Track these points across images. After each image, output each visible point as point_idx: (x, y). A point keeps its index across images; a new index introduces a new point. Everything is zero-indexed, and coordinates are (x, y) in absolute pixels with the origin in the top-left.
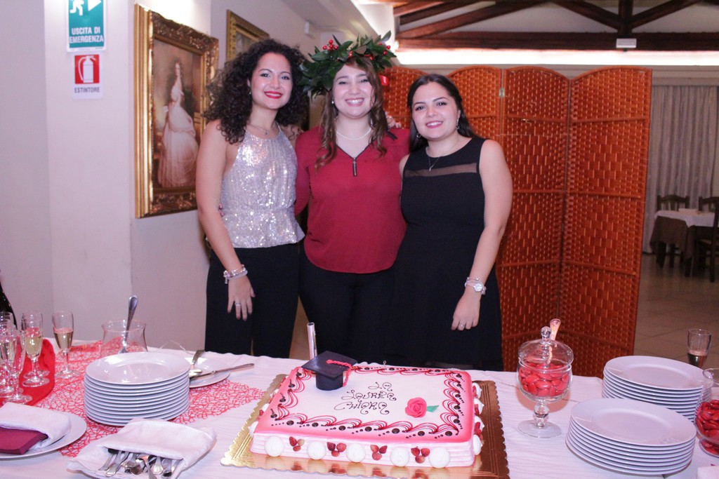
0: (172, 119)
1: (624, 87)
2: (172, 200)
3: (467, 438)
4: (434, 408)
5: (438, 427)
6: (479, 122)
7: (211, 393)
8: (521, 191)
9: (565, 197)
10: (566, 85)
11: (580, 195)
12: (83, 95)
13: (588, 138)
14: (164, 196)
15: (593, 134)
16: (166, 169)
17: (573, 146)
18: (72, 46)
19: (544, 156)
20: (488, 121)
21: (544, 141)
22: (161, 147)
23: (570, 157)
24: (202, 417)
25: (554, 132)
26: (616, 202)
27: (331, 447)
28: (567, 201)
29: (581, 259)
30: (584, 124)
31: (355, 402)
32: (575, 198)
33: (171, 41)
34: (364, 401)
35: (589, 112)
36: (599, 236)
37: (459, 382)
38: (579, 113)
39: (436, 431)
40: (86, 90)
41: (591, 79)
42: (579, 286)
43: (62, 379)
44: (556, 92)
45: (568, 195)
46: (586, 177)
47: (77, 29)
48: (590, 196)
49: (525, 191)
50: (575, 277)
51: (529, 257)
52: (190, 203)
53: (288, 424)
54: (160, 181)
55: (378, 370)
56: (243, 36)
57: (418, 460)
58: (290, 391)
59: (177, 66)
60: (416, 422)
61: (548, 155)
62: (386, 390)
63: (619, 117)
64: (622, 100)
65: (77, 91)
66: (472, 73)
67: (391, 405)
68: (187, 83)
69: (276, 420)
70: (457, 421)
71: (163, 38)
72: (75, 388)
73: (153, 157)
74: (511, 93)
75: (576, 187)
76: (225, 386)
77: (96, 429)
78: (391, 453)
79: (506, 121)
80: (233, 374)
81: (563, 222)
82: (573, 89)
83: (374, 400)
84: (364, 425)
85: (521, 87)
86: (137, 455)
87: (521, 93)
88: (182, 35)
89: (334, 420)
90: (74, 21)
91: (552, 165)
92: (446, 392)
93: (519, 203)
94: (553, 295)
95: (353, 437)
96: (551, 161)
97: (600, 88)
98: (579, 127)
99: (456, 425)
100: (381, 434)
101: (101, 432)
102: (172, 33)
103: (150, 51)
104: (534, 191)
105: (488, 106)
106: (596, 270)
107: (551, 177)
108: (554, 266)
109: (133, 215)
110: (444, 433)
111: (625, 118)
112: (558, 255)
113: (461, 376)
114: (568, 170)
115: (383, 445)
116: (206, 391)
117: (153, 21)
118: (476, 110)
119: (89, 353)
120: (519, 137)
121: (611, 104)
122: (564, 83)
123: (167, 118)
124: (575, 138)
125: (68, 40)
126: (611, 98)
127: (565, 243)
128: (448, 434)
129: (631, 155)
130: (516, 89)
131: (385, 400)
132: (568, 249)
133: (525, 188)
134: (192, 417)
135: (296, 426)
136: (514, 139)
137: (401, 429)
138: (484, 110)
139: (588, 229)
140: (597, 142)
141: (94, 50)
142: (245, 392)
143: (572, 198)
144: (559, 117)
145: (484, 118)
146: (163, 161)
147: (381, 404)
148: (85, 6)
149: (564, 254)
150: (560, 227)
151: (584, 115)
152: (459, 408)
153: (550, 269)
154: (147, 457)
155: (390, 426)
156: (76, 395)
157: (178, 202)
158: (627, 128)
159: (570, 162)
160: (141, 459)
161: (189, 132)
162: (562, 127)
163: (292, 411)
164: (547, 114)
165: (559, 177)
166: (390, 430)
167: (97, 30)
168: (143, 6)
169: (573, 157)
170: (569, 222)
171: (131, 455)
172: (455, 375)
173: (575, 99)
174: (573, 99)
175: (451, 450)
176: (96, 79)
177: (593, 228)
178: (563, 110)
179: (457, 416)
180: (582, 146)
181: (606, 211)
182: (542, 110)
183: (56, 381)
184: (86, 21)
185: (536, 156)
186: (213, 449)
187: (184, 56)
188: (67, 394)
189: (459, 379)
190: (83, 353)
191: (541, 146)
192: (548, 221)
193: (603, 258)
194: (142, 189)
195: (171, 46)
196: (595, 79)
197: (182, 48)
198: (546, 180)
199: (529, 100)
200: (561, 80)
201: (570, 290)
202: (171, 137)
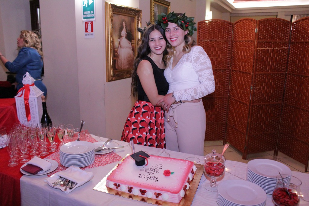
0: (121, 44)
2: (122, 74)
6: (247, 43)
8: (264, 73)
9: (286, 75)
11: (293, 75)
12: (88, 37)
13: (298, 49)
14: (118, 73)
15: (301, 48)
16: (119, 62)
17: (291, 53)
18: (84, 18)
19: (276, 57)
20: (250, 43)
21: (277, 51)
22: (117, 55)
25: (282, 46)
28: (287, 77)
29: (291, 103)
30: (297, 43)
32: (291, 76)
35: (299, 38)
36: (299, 94)
38: (295, 38)
40: (89, 35)
41: (301, 23)
42: (289, 114)
44: (284, 28)
45: (288, 74)
46: (296, 67)
47: (86, 12)
48: (297, 75)
50: (288, 110)
51: (267, 101)
52: (129, 75)
54: (116, 67)
56: (158, 5)
59: (124, 23)
61: (278, 57)
65: (86, 35)
66: (245, 21)
68: (128, 29)
71: (117, 13)
73: (113, 59)
74: (261, 30)
75: (291, 71)
79: (258, 43)
85: (266, 27)
88: (125, 11)
90: (85, 9)
91: (280, 61)
93: (263, 78)
94: (278, 117)
97: (305, 26)
98: (294, 44)
102: (120, 10)
103: (111, 19)
104: (271, 73)
105: (251, 36)
106: (297, 108)
107: (280, 66)
108: (279, 105)
109: (106, 81)
112: (281, 100)
114: (288, 64)
117: (112, 7)
118: (246, 37)
120: (264, 49)
122: (289, 24)
123: (119, 43)
124: (292, 49)
125: (83, 16)
127: (285, 95)
130: (263, 28)
132: (286, 98)
133: (266, 72)
136: (262, 50)
138: (249, 38)
139: (295, 90)
140: (302, 52)
141: (91, 20)
143: (289, 76)
144: (285, 40)
145: (249, 41)
146: (118, 60)
148: (88, 3)
151: (297, 39)
153: (277, 106)
154: (68, 181)
157: (124, 75)
159: (289, 60)
161: (129, 48)
162: (287, 44)
164: (279, 39)
165: (284, 66)
167: (92, 12)
168: (108, 2)
169: (291, 58)
174: (292, 31)
176: (92, 31)
177: (297, 90)
180: (295, 53)
181: (303, 83)
182: (276, 37)
184: (88, 9)
185: (272, 57)
187: (127, 19)
191: (275, 53)
192: (277, 86)
193: (301, 103)
194: (108, 71)
195: (121, 16)
196: (303, 22)
197: (126, 16)
198: (277, 68)
199: (270, 33)
200: (287, 23)
201: (286, 115)
202: (121, 50)
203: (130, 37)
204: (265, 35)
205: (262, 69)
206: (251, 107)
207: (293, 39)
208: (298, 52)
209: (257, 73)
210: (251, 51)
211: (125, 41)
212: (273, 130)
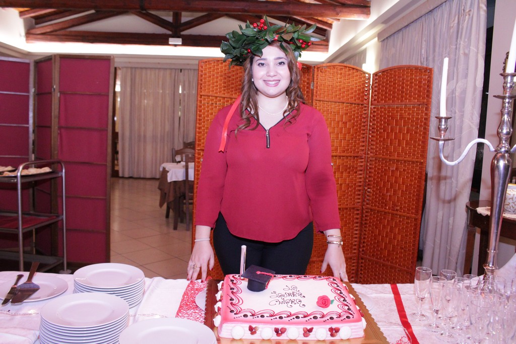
3: (360, 320)
4: (332, 302)
5: (340, 314)
27: (277, 331)
31: (281, 300)
34: (285, 298)
37: (337, 284)
39: (340, 316)
53: (244, 316)
57: (332, 335)
58: (233, 292)
60: (325, 311)
62: (295, 291)
67: (304, 301)
69: (235, 314)
70: (349, 309)
78: (316, 332)
83: (292, 298)
84: (294, 315)
89: (273, 312)
92: (333, 290)
95: (289, 323)
99: (350, 311)
100: (307, 320)
110: (345, 317)
113: (335, 280)
115: (310, 327)
128: (348, 318)
135: (250, 318)
137: (319, 316)
147: (297, 301)
152: (346, 301)
155: (310, 315)
163: (242, 307)
166: (312, 317)
172: (331, 279)
175: (352, 328)
179: (347, 306)
189: (335, 282)
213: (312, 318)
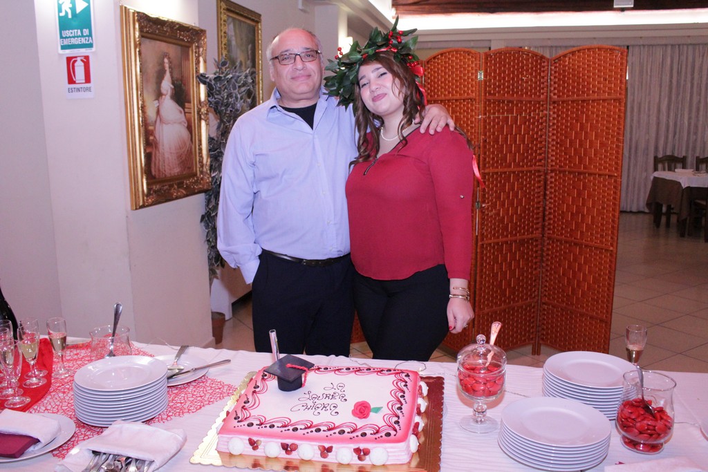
0: (162, 112)
1: (601, 66)
2: (167, 189)
3: (404, 438)
4: (378, 410)
5: (379, 428)
6: (460, 103)
7: (190, 390)
8: (501, 170)
9: (546, 174)
10: (546, 64)
11: (560, 172)
12: (76, 95)
13: (567, 116)
14: (158, 186)
15: (572, 113)
16: (159, 160)
17: (554, 124)
18: (63, 47)
19: (524, 135)
20: (468, 103)
21: (525, 121)
22: (153, 140)
23: (550, 134)
24: (179, 415)
25: (535, 110)
26: (594, 179)
27: (285, 447)
28: (549, 177)
29: (562, 234)
30: (563, 102)
31: (310, 403)
32: (556, 175)
33: (158, 37)
34: (318, 402)
35: (568, 91)
36: (578, 212)
37: (406, 382)
38: (559, 91)
39: (378, 432)
41: (569, 59)
42: (560, 259)
43: (57, 378)
44: (536, 71)
45: (549, 172)
46: (566, 154)
47: (67, 31)
49: (505, 170)
50: (557, 251)
51: (511, 233)
52: (184, 192)
53: (248, 425)
54: (153, 173)
55: (335, 370)
56: (234, 19)
57: (360, 458)
58: (254, 392)
59: (166, 60)
60: (360, 423)
61: (528, 134)
62: (339, 391)
63: (596, 96)
64: (599, 80)
65: (70, 91)
66: (453, 56)
67: (341, 406)
68: (175, 76)
69: (239, 422)
70: (397, 422)
71: (150, 35)
72: (68, 389)
73: (145, 150)
74: (490, 75)
75: (556, 163)
76: (203, 382)
77: (84, 430)
78: (336, 452)
79: (485, 103)
80: (212, 370)
81: (545, 198)
82: (553, 68)
83: (327, 401)
84: (315, 426)
85: (500, 68)
86: (116, 457)
87: (500, 75)
88: (169, 30)
89: (289, 421)
90: (64, 24)
91: (532, 143)
92: (393, 392)
93: (501, 182)
94: (536, 269)
95: (303, 438)
96: (532, 139)
97: (579, 67)
98: (558, 105)
99: (396, 426)
100: (329, 435)
101: (89, 433)
102: (159, 29)
103: (138, 50)
104: (515, 169)
105: (468, 89)
106: (576, 244)
107: (532, 154)
108: (537, 241)
109: (129, 208)
110: (383, 434)
111: (602, 97)
112: (540, 229)
113: (409, 376)
114: (549, 148)
115: (330, 445)
116: (185, 388)
117: (138, 20)
118: (456, 92)
119: (83, 351)
120: (498, 118)
121: (589, 83)
122: (544, 62)
123: (158, 112)
124: (555, 116)
125: (59, 42)
126: (589, 77)
127: (547, 218)
128: (387, 435)
129: (608, 134)
130: (495, 72)
131: (337, 401)
132: (549, 224)
133: (505, 167)
134: (169, 416)
135: (255, 427)
136: (494, 120)
137: (347, 430)
138: (464, 92)
139: (568, 205)
140: (576, 121)
141: (83, 52)
142: (220, 388)
143: (553, 174)
144: (540, 96)
145: (464, 100)
146: (155, 154)
147: (332, 406)
148: (73, 9)
149: (546, 229)
150: (541, 203)
151: (564, 94)
152: (402, 409)
153: (532, 243)
154: (124, 459)
155: (338, 427)
156: (69, 395)
157: (172, 191)
158: (604, 107)
159: (550, 140)
160: (119, 461)
161: (180, 123)
162: (542, 105)
163: (254, 412)
164: (526, 93)
165: (540, 154)
166: (337, 431)
167: (86, 32)
168: (128, 7)
169: (553, 134)
170: (551, 198)
171: (111, 456)
172: (404, 375)
173: (555, 77)
174: (552, 78)
175: (389, 450)
176: (88, 80)
177: (573, 204)
178: (543, 89)
179: (398, 417)
180: (562, 124)
181: (584, 188)
182: (522, 90)
183: (53, 381)
184: (75, 23)
185: (516, 135)
186: (185, 447)
187: (172, 50)
188: (61, 395)
189: (406, 379)
190: (78, 351)
191: (521, 125)
192: (530, 198)
193: (582, 232)
194: (136, 183)
195: (158, 42)
196: (573, 58)
197: (170, 43)
198: (527, 157)
199: (509, 81)
200: (541, 60)
201: (552, 263)
202: (162, 130)
203: (181, 96)
204: (499, 86)
205: (497, 162)
206: (478, 250)
207: (555, 94)
208: (567, 121)
209: (487, 171)
210: (472, 122)
211: (169, 107)
212: (527, 299)
213: (337, 433)
